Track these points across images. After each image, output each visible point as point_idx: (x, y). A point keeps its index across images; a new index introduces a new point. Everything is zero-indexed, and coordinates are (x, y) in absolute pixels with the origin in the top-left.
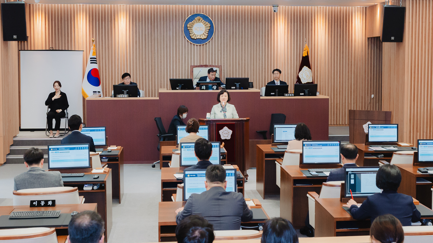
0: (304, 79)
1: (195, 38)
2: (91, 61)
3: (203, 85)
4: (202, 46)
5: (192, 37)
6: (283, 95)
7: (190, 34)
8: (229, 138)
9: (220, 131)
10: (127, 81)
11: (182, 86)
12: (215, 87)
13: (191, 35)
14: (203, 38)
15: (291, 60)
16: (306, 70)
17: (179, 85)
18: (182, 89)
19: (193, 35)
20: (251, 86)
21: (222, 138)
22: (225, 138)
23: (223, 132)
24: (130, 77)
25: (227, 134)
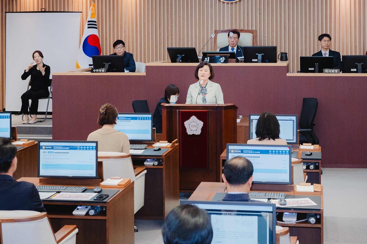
2: (88, 25)
3: (207, 57)
6: (322, 72)
8: (198, 132)
9: (185, 123)
10: (120, 50)
11: (182, 57)
12: (222, 59)
17: (178, 56)
20: (284, 59)
21: (189, 134)
22: (193, 134)
23: (189, 124)
24: (123, 46)
25: (195, 127)
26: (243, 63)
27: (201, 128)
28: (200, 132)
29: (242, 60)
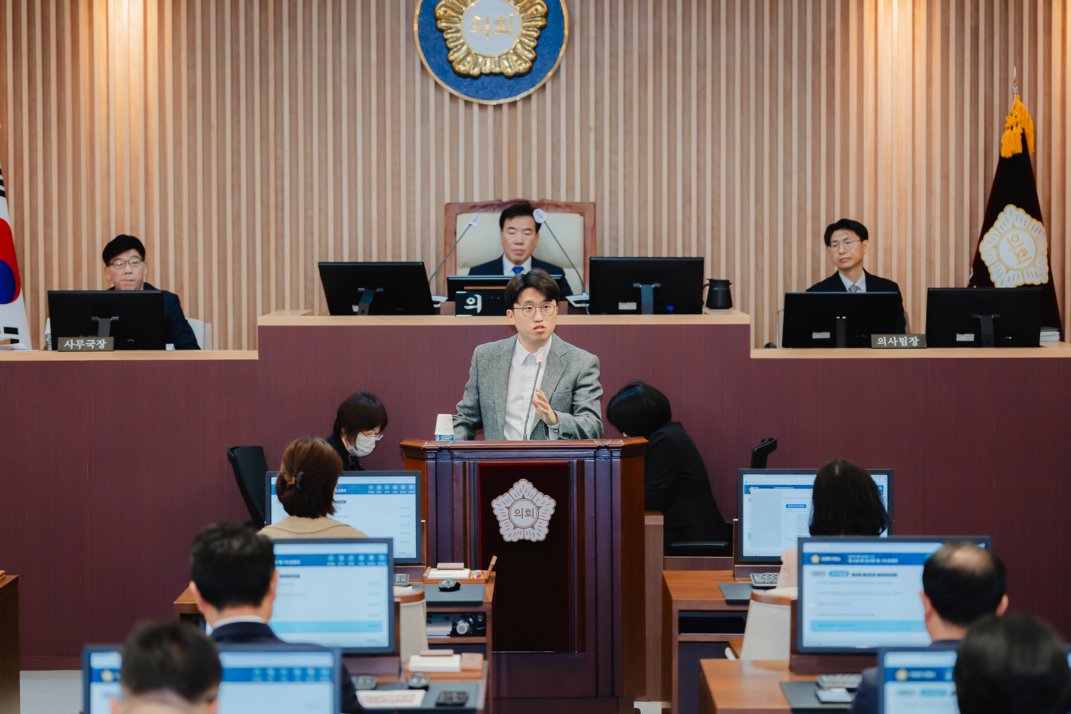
0: (1004, 270)
1: (476, 72)
3: (471, 294)
4: (505, 108)
5: (461, 68)
6: (868, 344)
7: (449, 50)
8: (539, 533)
9: (495, 503)
10: (127, 273)
11: (377, 295)
13: (451, 58)
14: (510, 71)
15: (945, 177)
16: (1014, 227)
17: (362, 293)
18: (373, 311)
19: (465, 58)
20: (720, 302)
21: (507, 538)
22: (521, 538)
23: (508, 508)
24: (140, 257)
25: (528, 515)
26: (587, 314)
27: (549, 518)
28: (546, 531)
29: (584, 305)
